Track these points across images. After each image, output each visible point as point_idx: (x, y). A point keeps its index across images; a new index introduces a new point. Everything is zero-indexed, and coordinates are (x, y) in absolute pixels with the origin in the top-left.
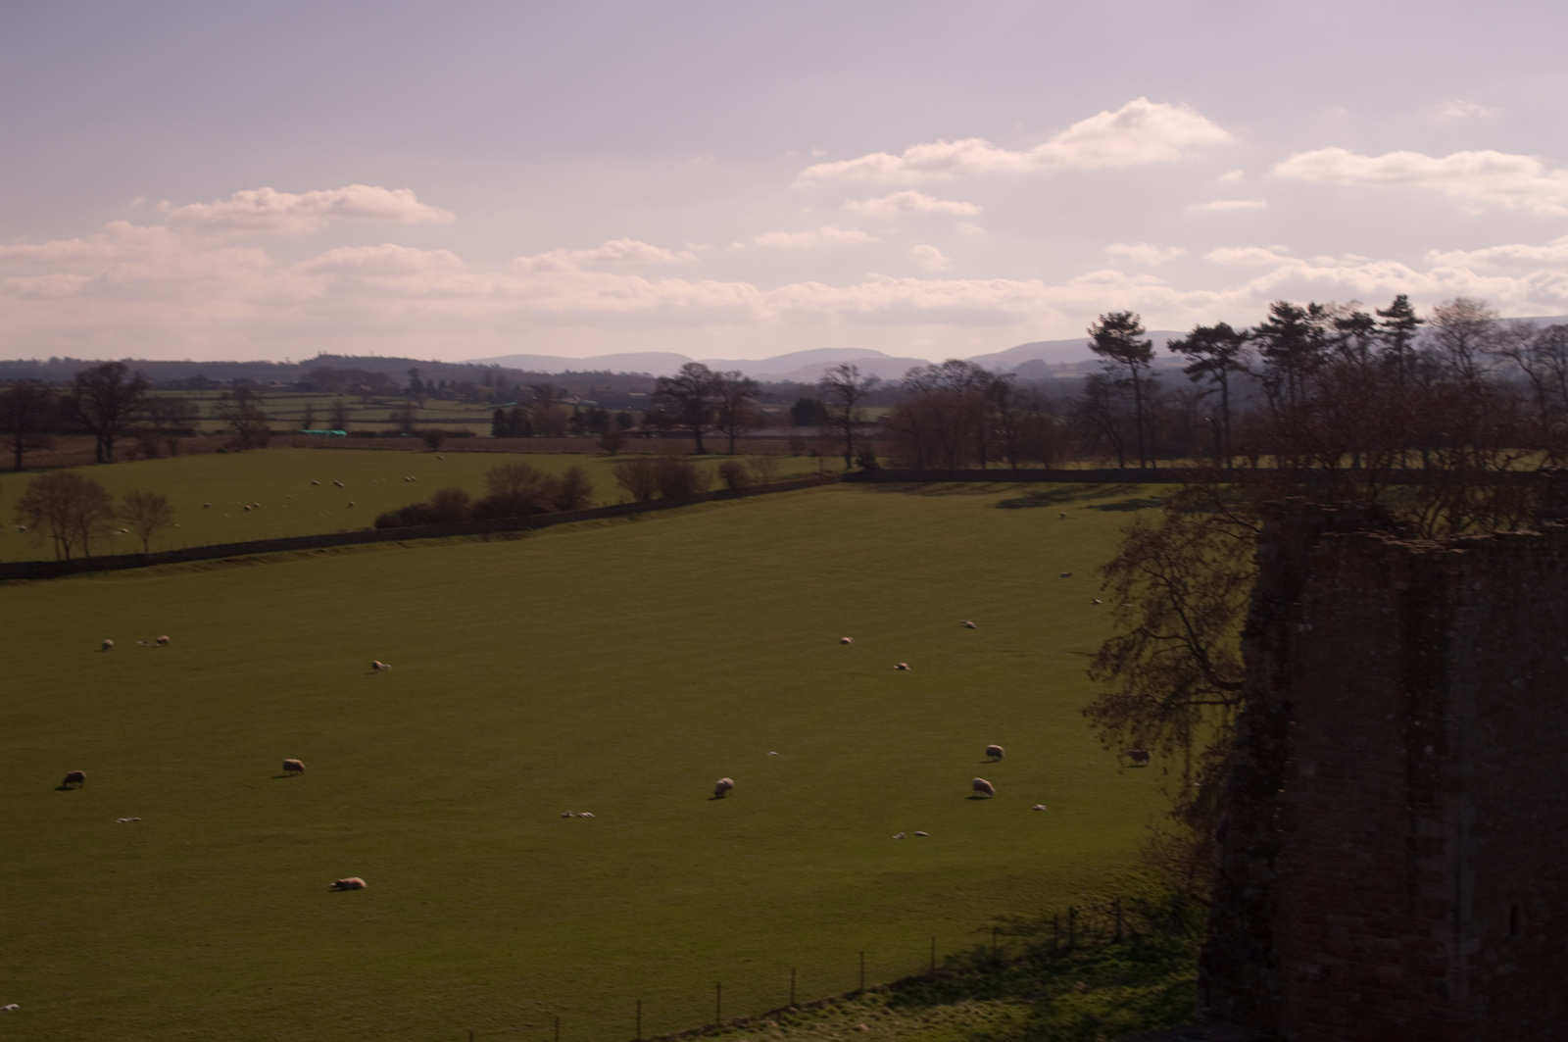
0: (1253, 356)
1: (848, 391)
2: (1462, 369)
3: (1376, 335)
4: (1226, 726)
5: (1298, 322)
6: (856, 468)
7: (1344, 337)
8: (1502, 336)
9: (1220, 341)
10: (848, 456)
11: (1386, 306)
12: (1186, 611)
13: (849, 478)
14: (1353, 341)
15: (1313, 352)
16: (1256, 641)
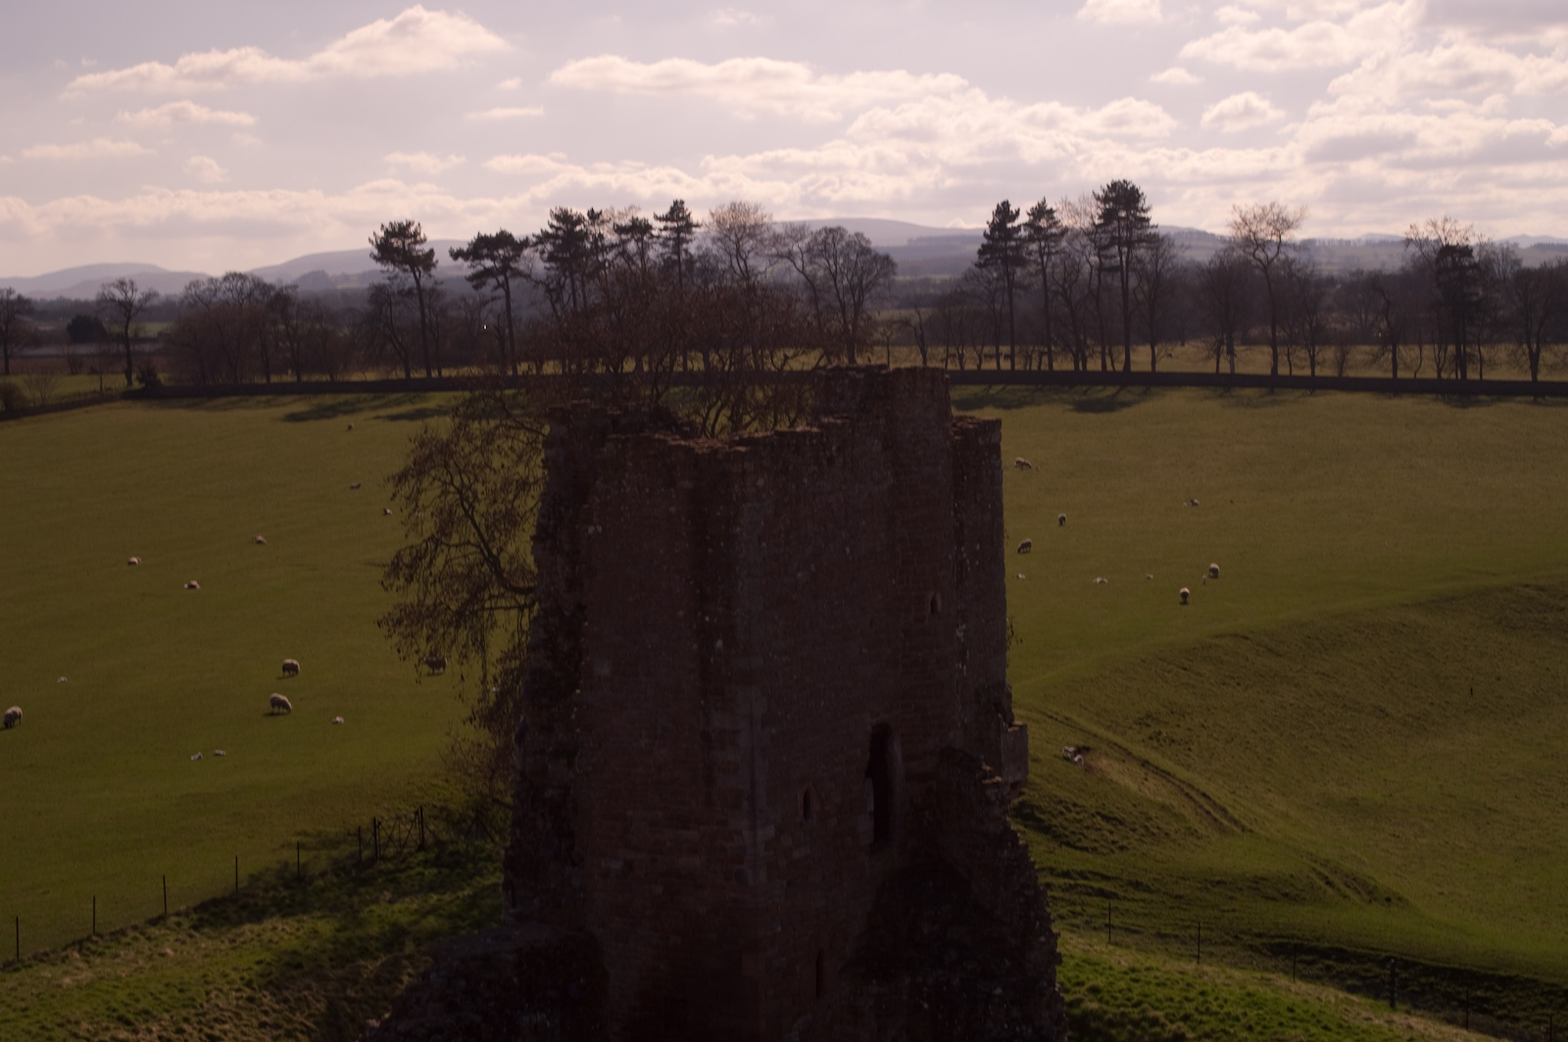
0: (536, 263)
1: (126, 308)
2: (738, 271)
3: (655, 240)
4: (520, 630)
5: (578, 228)
6: (136, 385)
7: (624, 243)
8: (777, 239)
9: (502, 248)
10: (128, 374)
11: (664, 211)
12: (477, 519)
13: (130, 396)
14: (632, 246)
15: (595, 258)
16: (548, 544)
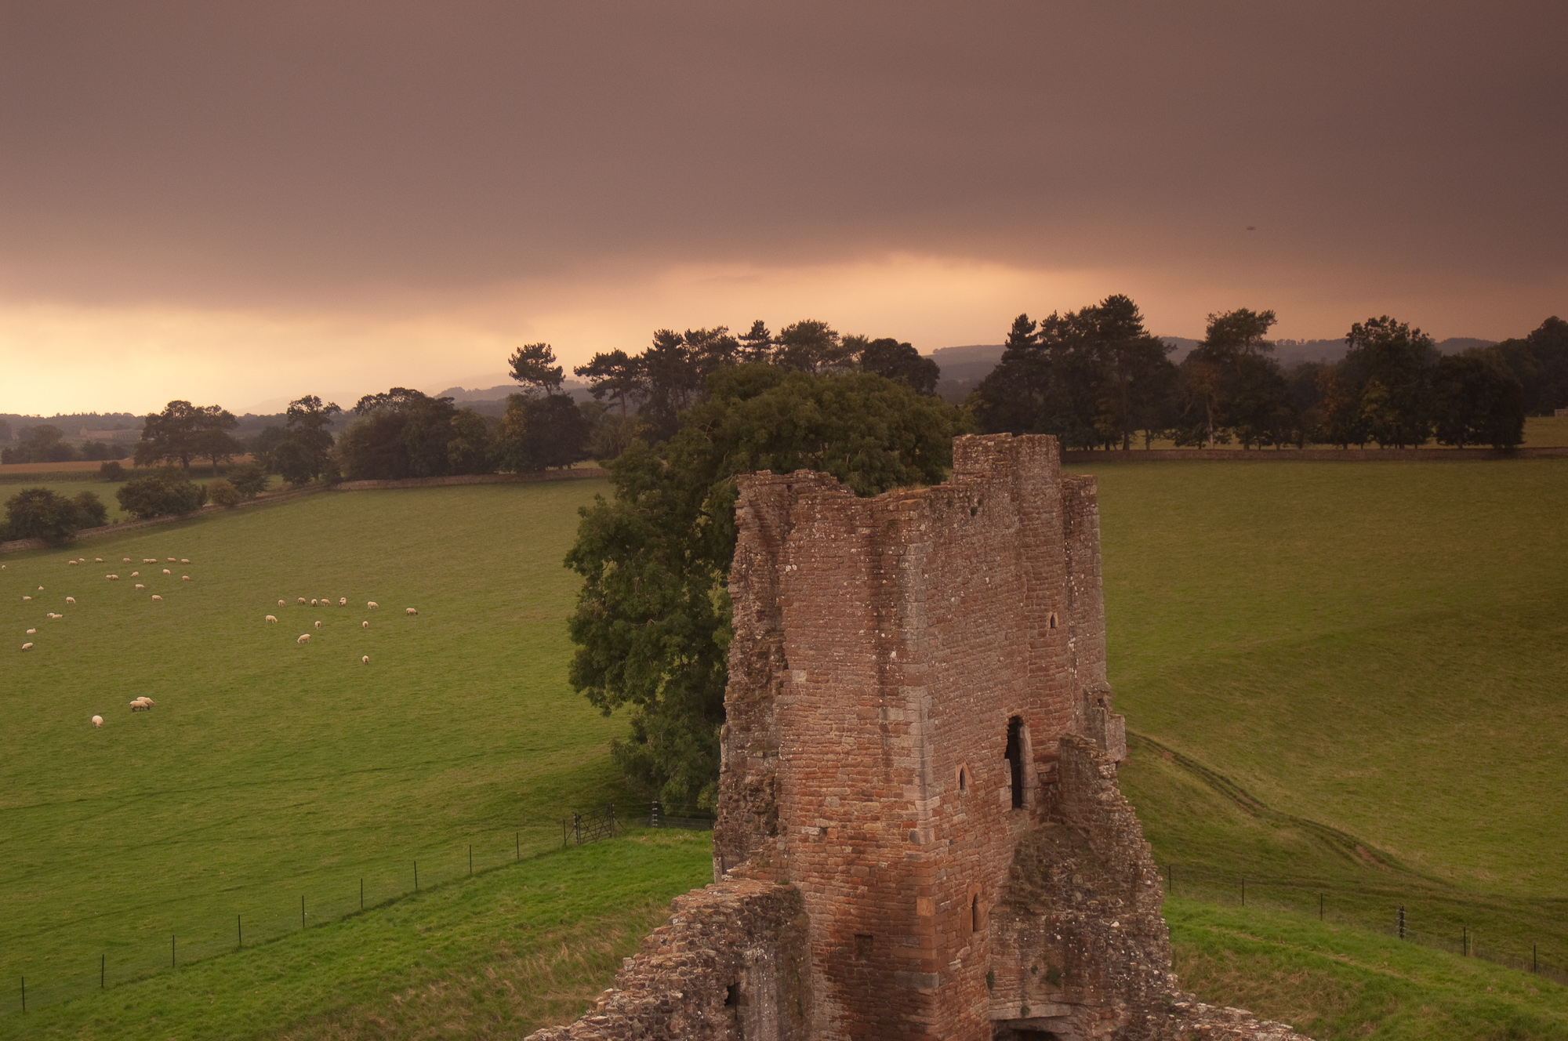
5: (678, 347)
9: (620, 365)
16: (742, 584)
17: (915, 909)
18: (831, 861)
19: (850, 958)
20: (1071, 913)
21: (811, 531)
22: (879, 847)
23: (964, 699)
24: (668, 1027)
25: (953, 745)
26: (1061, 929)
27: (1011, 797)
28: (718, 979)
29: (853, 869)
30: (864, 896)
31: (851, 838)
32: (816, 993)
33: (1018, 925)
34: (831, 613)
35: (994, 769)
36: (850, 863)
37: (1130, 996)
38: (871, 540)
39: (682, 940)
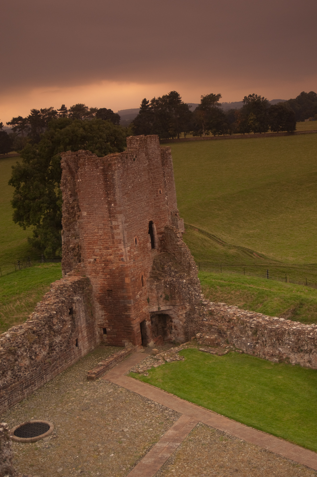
5: (38, 114)
16: (64, 186)
17: (124, 281)
18: (98, 269)
19: (106, 297)
20: (171, 279)
21: (85, 169)
22: (112, 263)
23: (135, 217)
24: (52, 322)
25: (133, 231)
26: (168, 283)
27: (151, 245)
28: (66, 307)
29: (105, 271)
30: (109, 279)
31: (104, 261)
32: (96, 308)
33: (156, 283)
34: (92, 194)
35: (145, 237)
36: (104, 269)
37: (190, 302)
38: (103, 170)
39: (54, 296)
